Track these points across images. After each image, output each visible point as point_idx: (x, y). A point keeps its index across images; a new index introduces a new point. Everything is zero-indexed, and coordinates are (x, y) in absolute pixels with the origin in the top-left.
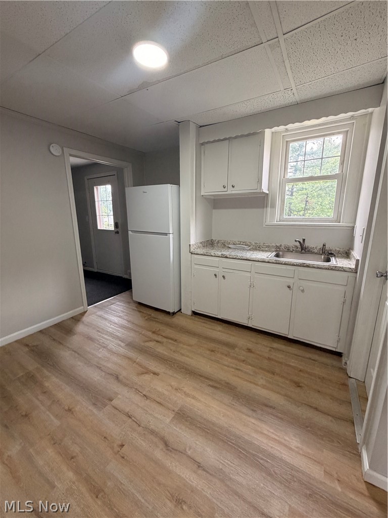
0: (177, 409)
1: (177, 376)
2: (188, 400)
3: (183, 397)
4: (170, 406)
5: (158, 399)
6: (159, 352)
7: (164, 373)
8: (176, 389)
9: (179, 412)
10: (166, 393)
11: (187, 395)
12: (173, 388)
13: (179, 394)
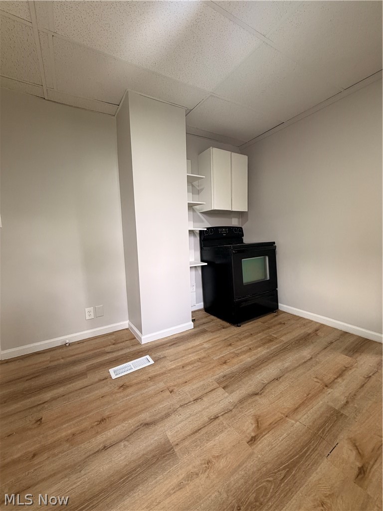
0: (176, 450)
1: (236, 476)
2: (182, 474)
3: (190, 467)
4: (186, 443)
5: (203, 431)
6: (316, 463)
7: (252, 454)
8: (209, 462)
9: (171, 452)
10: (210, 444)
11: (191, 476)
12: (214, 457)
13: (197, 462)
